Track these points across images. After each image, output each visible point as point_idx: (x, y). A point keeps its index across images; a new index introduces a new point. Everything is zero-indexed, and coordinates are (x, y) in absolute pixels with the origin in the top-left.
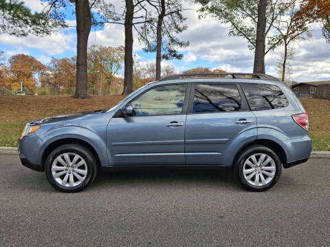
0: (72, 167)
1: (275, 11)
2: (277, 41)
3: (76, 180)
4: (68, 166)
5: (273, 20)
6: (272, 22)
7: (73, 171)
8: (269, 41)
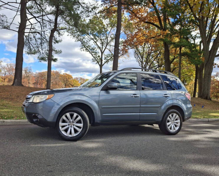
0: (73, 122)
1: (108, 38)
2: (110, 58)
3: (76, 131)
4: (70, 122)
5: (107, 44)
6: (106, 46)
7: (74, 125)
8: (105, 58)
